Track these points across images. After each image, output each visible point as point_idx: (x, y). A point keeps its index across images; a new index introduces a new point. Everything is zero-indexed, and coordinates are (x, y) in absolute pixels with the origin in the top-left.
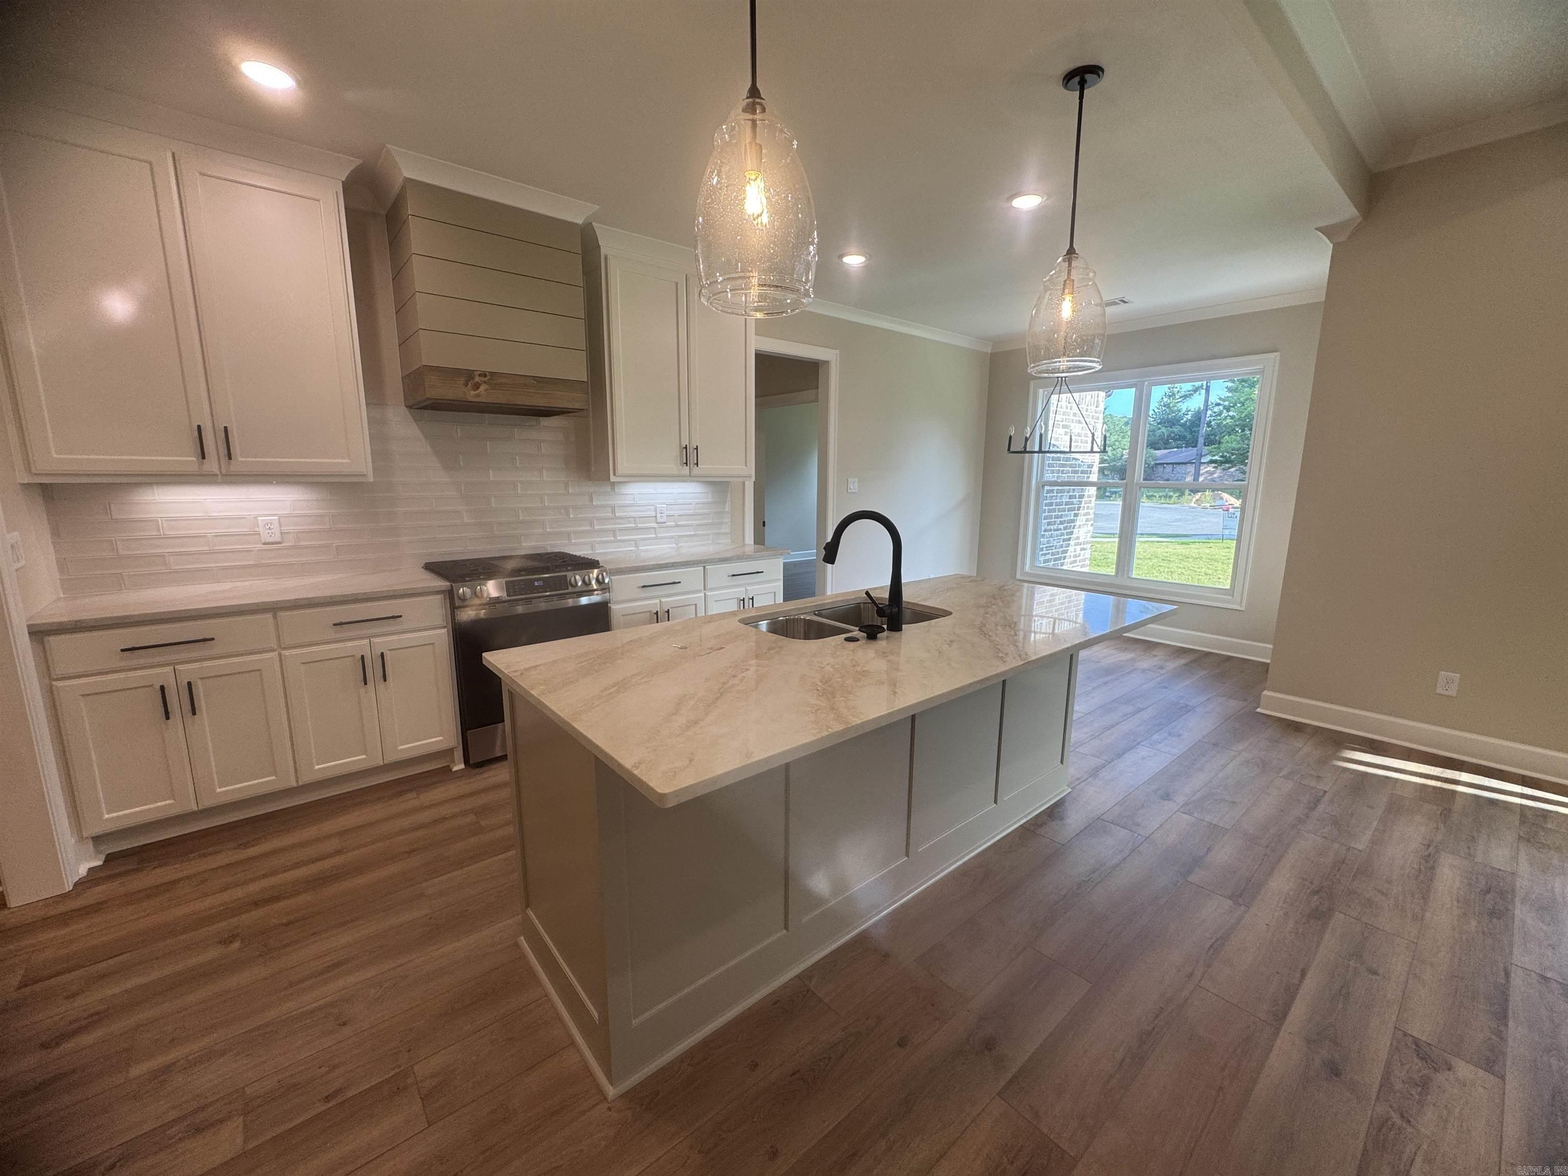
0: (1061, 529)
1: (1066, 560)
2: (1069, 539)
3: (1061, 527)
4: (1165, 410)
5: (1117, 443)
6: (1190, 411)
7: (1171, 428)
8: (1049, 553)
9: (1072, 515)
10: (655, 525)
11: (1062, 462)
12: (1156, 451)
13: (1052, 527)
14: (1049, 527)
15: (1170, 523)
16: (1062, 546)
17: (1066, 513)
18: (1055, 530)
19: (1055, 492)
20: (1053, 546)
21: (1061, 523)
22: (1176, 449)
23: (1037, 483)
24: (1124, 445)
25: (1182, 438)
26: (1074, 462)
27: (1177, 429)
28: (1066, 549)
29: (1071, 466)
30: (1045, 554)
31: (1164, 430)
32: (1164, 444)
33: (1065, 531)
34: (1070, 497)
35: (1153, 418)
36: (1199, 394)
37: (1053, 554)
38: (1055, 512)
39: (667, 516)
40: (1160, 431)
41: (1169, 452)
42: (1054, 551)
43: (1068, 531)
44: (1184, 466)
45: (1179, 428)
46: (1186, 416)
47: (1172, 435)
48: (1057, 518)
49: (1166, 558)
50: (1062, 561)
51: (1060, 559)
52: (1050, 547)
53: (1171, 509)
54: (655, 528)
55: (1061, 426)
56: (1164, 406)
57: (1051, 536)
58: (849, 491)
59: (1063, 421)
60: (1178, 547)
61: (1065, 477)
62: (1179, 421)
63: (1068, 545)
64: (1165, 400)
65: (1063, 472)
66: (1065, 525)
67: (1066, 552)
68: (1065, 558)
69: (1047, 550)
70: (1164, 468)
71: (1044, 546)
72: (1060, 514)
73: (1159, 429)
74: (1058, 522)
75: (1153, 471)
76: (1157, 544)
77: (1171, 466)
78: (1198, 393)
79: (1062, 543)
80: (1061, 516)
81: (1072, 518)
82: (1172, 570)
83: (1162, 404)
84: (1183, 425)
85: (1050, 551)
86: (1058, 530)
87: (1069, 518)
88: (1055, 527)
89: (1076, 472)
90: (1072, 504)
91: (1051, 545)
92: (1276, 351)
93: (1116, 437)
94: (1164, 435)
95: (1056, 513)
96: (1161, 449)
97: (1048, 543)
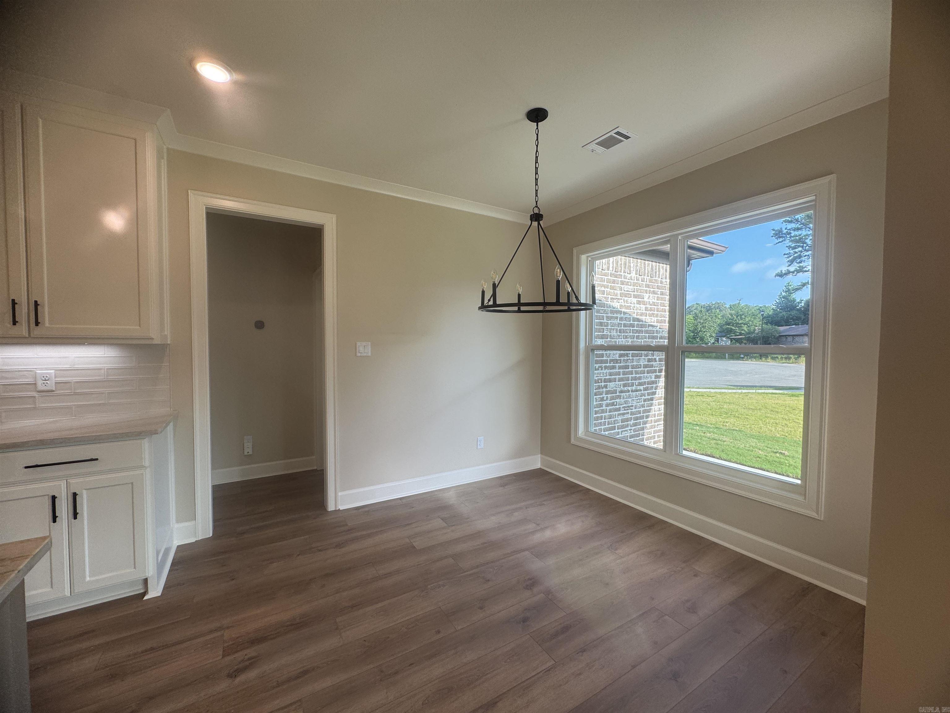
0: (641, 390)
1: (649, 419)
2: (652, 399)
3: (642, 388)
4: (784, 301)
5: (751, 323)
6: (803, 300)
7: (790, 312)
8: (628, 413)
9: (653, 377)
10: (35, 394)
11: (635, 328)
12: (780, 328)
13: (630, 388)
14: (626, 389)
15: (787, 378)
16: (643, 406)
17: (646, 375)
18: (632, 391)
19: (630, 355)
20: (632, 406)
21: (640, 384)
22: (794, 326)
23: (586, 347)
24: (756, 324)
25: (798, 318)
26: (650, 328)
27: (794, 313)
28: (648, 408)
29: (647, 332)
30: (623, 414)
31: (784, 313)
32: (786, 322)
33: (646, 392)
34: (649, 360)
35: (776, 306)
36: (807, 287)
37: (632, 414)
38: (632, 374)
39: (56, 383)
40: (781, 314)
41: (789, 328)
42: (634, 410)
43: (648, 391)
44: (801, 337)
45: (796, 312)
46: (800, 304)
47: (791, 316)
48: (635, 380)
49: (774, 409)
50: (645, 420)
51: (642, 418)
52: (628, 407)
53: (790, 367)
54: (34, 397)
55: (632, 295)
56: (783, 298)
57: (629, 397)
58: (359, 354)
59: (634, 292)
60: (788, 398)
61: (641, 342)
62: (795, 307)
63: (651, 405)
64: (784, 294)
65: (638, 337)
66: (645, 386)
67: (649, 411)
68: (647, 417)
69: (625, 410)
70: (787, 338)
71: (621, 406)
72: (638, 376)
73: (781, 313)
74: (637, 384)
75: (778, 340)
76: (770, 395)
77: (792, 337)
78: (805, 287)
79: (643, 403)
80: (640, 378)
81: (653, 379)
82: (777, 421)
83: (781, 296)
84: (798, 310)
85: (629, 411)
86: (637, 391)
87: (649, 380)
88: (634, 388)
89: (653, 338)
90: (652, 366)
91: (630, 405)
92: (832, 173)
93: (749, 318)
94: (784, 316)
95: (634, 375)
96: (783, 326)
97: (626, 404)
